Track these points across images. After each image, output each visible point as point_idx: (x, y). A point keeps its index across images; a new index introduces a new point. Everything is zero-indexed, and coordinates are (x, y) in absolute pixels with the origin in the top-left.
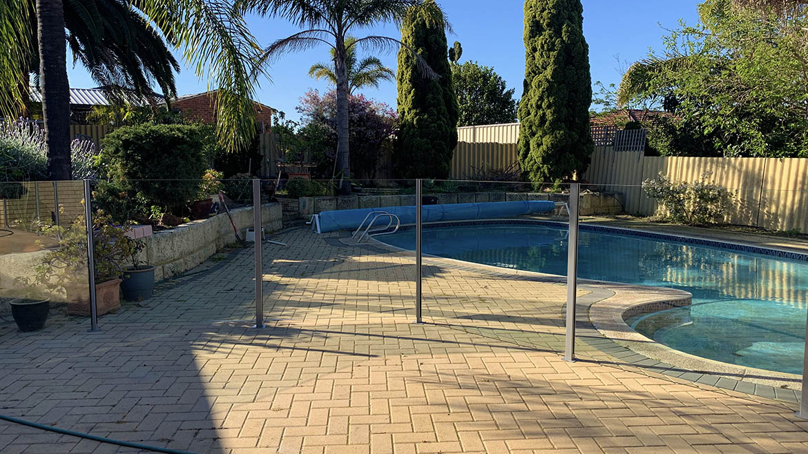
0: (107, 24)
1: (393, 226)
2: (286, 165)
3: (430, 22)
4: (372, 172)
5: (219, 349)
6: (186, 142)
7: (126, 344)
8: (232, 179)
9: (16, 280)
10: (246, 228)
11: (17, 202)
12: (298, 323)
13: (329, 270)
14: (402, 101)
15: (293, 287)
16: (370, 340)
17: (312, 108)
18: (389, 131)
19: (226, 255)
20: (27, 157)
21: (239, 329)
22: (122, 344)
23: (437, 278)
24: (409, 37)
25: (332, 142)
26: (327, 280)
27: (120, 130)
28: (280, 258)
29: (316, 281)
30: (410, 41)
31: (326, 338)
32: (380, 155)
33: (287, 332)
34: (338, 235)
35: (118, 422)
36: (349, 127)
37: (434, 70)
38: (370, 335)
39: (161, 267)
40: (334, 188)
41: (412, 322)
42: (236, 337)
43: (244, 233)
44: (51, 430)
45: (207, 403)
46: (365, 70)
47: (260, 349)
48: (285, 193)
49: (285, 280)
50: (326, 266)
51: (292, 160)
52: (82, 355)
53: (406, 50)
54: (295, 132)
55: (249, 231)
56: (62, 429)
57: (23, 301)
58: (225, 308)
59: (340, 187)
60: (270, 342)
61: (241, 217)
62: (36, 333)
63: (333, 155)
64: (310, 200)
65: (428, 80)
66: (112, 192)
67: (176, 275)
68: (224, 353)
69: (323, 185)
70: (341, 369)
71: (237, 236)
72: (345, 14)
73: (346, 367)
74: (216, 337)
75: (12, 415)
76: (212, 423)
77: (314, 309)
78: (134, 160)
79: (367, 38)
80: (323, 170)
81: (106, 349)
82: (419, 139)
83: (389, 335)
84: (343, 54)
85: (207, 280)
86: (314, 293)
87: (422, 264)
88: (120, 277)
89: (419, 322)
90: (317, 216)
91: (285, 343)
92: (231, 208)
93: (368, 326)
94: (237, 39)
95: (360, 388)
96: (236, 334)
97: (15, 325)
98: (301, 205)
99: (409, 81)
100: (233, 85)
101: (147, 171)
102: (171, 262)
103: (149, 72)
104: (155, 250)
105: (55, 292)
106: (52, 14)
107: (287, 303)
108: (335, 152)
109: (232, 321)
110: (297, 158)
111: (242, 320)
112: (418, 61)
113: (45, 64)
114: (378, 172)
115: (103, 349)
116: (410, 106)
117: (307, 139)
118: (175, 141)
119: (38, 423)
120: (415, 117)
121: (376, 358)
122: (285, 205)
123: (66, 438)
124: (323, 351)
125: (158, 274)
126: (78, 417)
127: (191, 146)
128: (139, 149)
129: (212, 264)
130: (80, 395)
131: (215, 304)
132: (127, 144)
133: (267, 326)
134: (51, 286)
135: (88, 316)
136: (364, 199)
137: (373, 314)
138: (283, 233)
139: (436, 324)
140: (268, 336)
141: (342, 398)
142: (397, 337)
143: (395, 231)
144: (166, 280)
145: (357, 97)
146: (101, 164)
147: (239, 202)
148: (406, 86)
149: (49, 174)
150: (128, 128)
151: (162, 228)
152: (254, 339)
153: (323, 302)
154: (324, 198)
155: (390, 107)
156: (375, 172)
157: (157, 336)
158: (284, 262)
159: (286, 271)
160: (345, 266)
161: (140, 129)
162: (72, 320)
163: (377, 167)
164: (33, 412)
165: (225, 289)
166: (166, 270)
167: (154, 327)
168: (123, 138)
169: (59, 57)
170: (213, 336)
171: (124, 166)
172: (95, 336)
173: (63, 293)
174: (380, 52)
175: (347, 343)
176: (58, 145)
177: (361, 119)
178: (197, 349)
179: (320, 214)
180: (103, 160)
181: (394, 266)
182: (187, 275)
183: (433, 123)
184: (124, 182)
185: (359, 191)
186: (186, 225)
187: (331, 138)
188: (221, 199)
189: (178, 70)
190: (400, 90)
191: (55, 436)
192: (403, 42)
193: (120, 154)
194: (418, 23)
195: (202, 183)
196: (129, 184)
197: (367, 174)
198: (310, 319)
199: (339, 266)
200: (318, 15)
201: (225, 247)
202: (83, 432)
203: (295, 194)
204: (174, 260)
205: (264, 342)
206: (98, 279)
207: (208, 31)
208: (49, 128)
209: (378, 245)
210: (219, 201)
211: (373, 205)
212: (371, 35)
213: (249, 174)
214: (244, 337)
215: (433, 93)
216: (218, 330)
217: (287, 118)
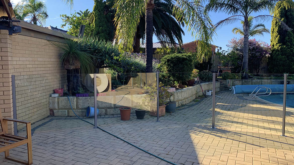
0: (163, 21)
1: (269, 93)
2: (222, 67)
3: (288, 7)
4: (258, 70)
5: (199, 134)
6: (187, 60)
7: (168, 128)
8: (202, 72)
9: (137, 103)
10: (206, 90)
11: (135, 78)
12: (228, 129)
13: (239, 109)
14: (273, 41)
15: (225, 114)
16: (260, 140)
17: (233, 45)
18: (267, 53)
19: (199, 100)
20: (141, 65)
21: (205, 128)
22: (167, 127)
23: (291, 117)
24: (277, 14)
25: (241, 58)
26: (239, 113)
27: (166, 56)
28: (219, 103)
29: (234, 113)
30: (278, 16)
31: (241, 136)
32: (262, 63)
33: (224, 132)
34: (243, 95)
35: (167, 154)
36: (249, 52)
37: (289, 27)
38: (260, 138)
39: (177, 102)
40: (241, 76)
41: (280, 135)
42: (205, 131)
43: (205, 92)
44: (147, 153)
45: (195, 153)
46: (256, 29)
47: (214, 136)
48: (221, 78)
49: (222, 111)
50: (238, 107)
51: (224, 65)
52: (155, 129)
53: (276, 19)
54: (226, 54)
55: (207, 91)
56: (150, 153)
57: (139, 109)
58: (200, 119)
59: (244, 76)
60: (217, 134)
61: (205, 86)
62: (142, 120)
63: (241, 63)
64: (231, 81)
65: (286, 31)
66: (163, 76)
67: (182, 105)
68: (201, 136)
69: (236, 75)
70: (248, 150)
71: (203, 93)
72: (249, 8)
73: (250, 149)
74: (198, 129)
75: (136, 145)
76: (198, 161)
77: (235, 124)
78: (170, 66)
79: (258, 16)
80: (237, 69)
81: (162, 128)
82: (281, 56)
83: (269, 139)
84: (247, 23)
85: (193, 108)
86: (234, 117)
87: (286, 111)
88: (165, 105)
89: (284, 135)
90: (234, 87)
91: (223, 136)
92: (201, 83)
93: (259, 134)
94: (206, 22)
95: (257, 159)
96: (205, 129)
97: (136, 117)
98: (227, 82)
99: (277, 32)
100: (204, 39)
101: (174, 69)
102: (181, 101)
103: (175, 36)
104: (176, 96)
105: (146, 108)
106: (150, 20)
107: (223, 120)
108: (242, 62)
109: (203, 124)
110: (226, 65)
111: (206, 125)
112: (281, 23)
113: (147, 36)
114: (260, 70)
115: (161, 128)
116: (277, 42)
117: (230, 57)
118: (184, 59)
119: (143, 150)
120: (280, 47)
121: (263, 148)
122: (221, 82)
123: (152, 156)
124: (240, 141)
125: (177, 105)
126: (155, 150)
127: (189, 61)
128: (172, 62)
129: (194, 103)
130: (155, 143)
131: (196, 117)
132: (168, 60)
133: (216, 128)
134: (146, 106)
135: (156, 117)
136: (254, 81)
137: (260, 129)
138: (220, 93)
139: (292, 138)
140: (217, 132)
141: (249, 162)
142: (273, 141)
143: (269, 95)
144: (179, 107)
145: (252, 40)
146: (160, 67)
147: (204, 81)
148: (275, 34)
149: (146, 70)
150: (169, 55)
151: (178, 89)
152: (212, 132)
153: (238, 121)
154: (237, 80)
155: (267, 43)
156: (259, 70)
157: (178, 126)
158: (221, 104)
159: (222, 108)
160: (246, 108)
161: (173, 55)
162: (151, 117)
163: (260, 68)
164: (142, 146)
165: (199, 112)
166: (179, 103)
167: (176, 123)
168: (167, 59)
169: (151, 34)
170: (196, 129)
171: (167, 68)
172: (158, 123)
173: (149, 108)
174: (264, 21)
175: (250, 140)
176: (149, 62)
177: (253, 48)
178: (191, 133)
179: (235, 86)
180: (161, 66)
181: (269, 110)
182: (186, 106)
183: (288, 49)
184: (167, 74)
185: (252, 77)
186: (186, 88)
187: (240, 56)
188: (198, 79)
189: (184, 35)
190: (272, 36)
191: (149, 155)
192: (275, 16)
193: (166, 64)
194: (282, 8)
195: (192, 74)
196: (169, 74)
197: (255, 71)
198: (233, 128)
199: (244, 108)
200: (237, 9)
201: (198, 97)
202: (157, 156)
203: (225, 78)
204: (182, 100)
205: (215, 134)
206: (160, 104)
207: (196, 20)
208: (147, 56)
209: (261, 100)
210: (197, 80)
211: (259, 83)
212: (260, 15)
213: (208, 70)
214: (208, 131)
215: (288, 36)
216: (198, 127)
217: (222, 49)
